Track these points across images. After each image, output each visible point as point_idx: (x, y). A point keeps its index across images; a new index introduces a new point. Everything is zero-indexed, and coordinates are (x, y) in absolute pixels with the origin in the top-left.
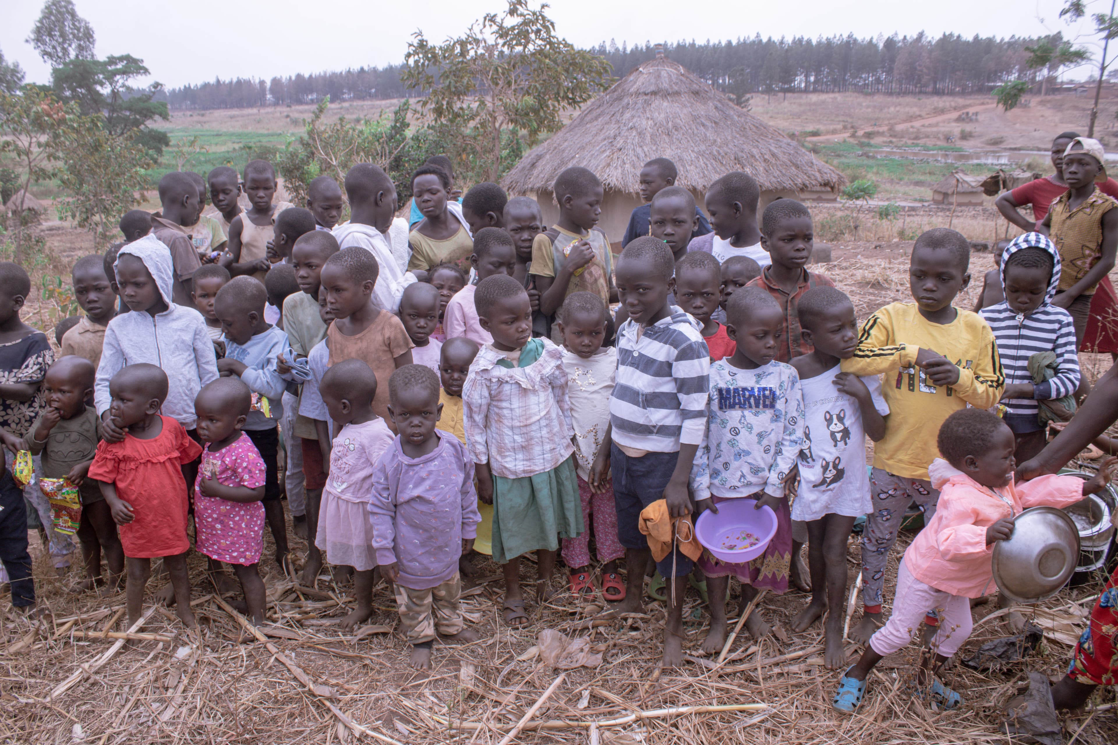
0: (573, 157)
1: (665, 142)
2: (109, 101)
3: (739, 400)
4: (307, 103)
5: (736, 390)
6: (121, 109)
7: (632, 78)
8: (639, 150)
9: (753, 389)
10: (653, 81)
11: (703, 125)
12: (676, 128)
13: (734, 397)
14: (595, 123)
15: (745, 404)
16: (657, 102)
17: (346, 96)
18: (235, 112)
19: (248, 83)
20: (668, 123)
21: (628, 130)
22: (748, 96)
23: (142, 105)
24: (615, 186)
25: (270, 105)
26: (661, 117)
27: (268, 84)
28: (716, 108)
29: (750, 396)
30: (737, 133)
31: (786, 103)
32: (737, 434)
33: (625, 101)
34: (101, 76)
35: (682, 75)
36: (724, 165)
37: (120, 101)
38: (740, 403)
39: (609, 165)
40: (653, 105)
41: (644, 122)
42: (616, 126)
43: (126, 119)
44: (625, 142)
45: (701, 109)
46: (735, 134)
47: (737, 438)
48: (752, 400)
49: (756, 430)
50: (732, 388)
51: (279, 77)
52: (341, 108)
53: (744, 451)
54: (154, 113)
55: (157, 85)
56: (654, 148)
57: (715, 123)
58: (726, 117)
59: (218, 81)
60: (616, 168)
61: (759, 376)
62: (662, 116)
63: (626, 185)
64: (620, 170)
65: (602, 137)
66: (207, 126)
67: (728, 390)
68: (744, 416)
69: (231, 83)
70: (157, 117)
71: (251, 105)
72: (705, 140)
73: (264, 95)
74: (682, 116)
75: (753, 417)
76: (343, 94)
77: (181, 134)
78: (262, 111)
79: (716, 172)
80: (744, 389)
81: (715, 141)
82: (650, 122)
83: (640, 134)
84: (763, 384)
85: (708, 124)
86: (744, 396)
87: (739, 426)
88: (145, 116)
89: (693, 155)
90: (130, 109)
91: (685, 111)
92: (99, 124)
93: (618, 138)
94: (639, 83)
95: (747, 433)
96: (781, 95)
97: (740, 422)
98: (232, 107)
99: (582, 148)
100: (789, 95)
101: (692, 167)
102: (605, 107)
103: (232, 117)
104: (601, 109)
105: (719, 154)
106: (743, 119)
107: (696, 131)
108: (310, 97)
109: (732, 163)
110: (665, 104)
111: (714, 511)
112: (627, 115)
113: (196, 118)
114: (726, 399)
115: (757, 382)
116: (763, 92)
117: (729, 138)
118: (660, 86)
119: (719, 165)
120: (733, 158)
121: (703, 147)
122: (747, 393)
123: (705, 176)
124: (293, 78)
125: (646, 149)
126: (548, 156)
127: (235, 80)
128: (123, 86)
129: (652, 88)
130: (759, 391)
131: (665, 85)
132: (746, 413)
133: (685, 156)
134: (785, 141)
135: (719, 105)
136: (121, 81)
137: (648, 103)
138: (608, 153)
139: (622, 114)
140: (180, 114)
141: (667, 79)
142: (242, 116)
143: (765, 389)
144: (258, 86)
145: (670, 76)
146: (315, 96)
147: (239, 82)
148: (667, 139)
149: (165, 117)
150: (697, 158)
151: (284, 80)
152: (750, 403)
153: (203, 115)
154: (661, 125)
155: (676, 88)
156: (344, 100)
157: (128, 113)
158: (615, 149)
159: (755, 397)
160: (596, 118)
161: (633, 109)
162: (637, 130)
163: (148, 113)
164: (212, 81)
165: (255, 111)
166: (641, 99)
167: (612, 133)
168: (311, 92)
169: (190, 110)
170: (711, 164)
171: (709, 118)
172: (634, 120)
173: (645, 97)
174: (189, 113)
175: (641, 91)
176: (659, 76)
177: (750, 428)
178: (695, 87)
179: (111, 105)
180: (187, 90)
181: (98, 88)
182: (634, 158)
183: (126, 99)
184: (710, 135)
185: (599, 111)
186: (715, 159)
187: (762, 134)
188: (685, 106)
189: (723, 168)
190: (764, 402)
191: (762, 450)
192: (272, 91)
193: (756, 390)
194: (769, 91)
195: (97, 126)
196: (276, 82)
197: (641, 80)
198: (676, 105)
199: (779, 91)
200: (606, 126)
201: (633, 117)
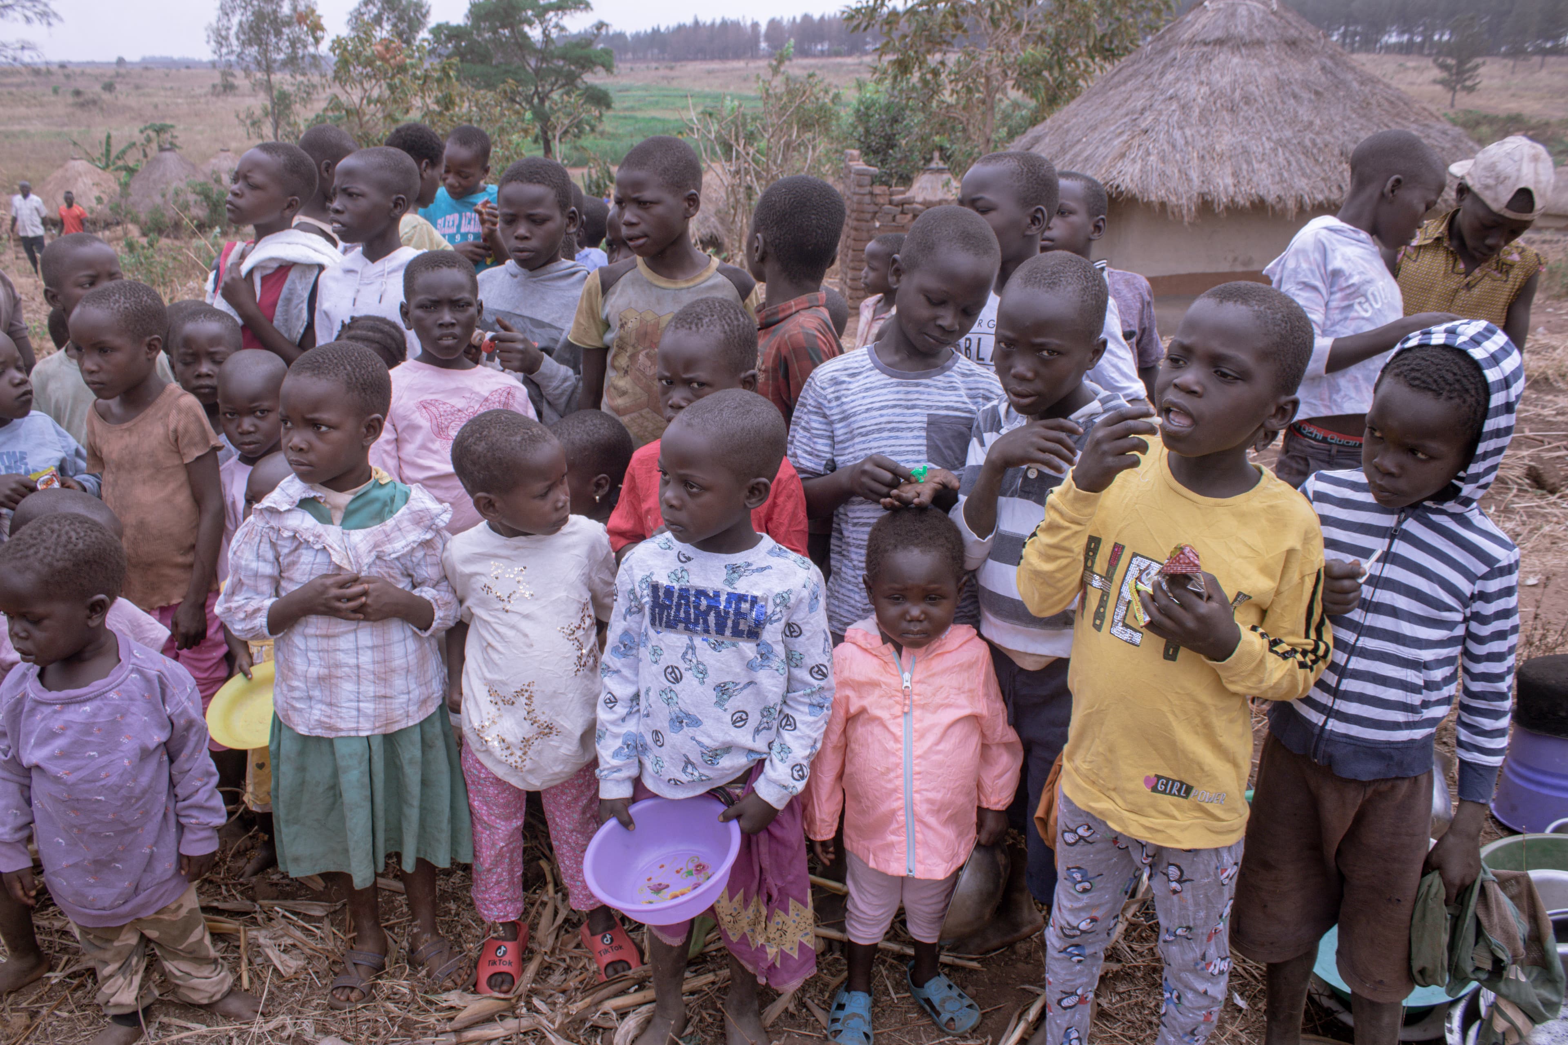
0: (1079, 141)
1: (1223, 122)
2: (539, 46)
3: (687, 613)
4: (814, 56)
5: (684, 593)
6: (552, 57)
7: (1190, 17)
8: (1177, 134)
9: (717, 594)
10: (1221, 22)
11: (1295, 96)
12: (1247, 100)
13: (679, 605)
14: (1123, 88)
15: (696, 623)
16: (1222, 57)
17: (869, 47)
18: (715, 65)
19: (736, 25)
20: (1233, 91)
21: (1164, 101)
22: (1479, 60)
23: (579, 52)
24: (1129, 191)
25: (763, 57)
26: (1223, 81)
27: (763, 28)
28: (1323, 68)
29: (710, 608)
30: (1354, 111)
31: (1544, 73)
32: (677, 680)
33: (1172, 54)
34: (530, 13)
35: (1274, 13)
36: (1322, 164)
37: (552, 47)
38: (687, 621)
39: (1123, 156)
40: (1215, 62)
41: (1194, 88)
42: (1148, 94)
43: (558, 72)
44: (1156, 120)
45: (1296, 70)
46: (1349, 112)
47: (677, 687)
48: (712, 618)
49: (713, 679)
50: (677, 586)
51: (778, 17)
52: (860, 64)
53: (688, 715)
54: (595, 64)
55: (601, 25)
56: (1204, 131)
57: (1317, 93)
58: (1340, 83)
59: (697, 23)
60: (1134, 161)
61: (734, 569)
62: (1227, 79)
63: (1144, 190)
64: (1138, 166)
65: (1123, 111)
66: (675, 83)
67: (669, 591)
68: (692, 648)
69: (713, 24)
70: (599, 69)
71: (737, 56)
72: (1293, 121)
73: (757, 42)
74: (1261, 80)
75: (710, 651)
76: (866, 43)
77: (640, 93)
78: (752, 65)
79: (1304, 174)
80: (701, 593)
81: (1311, 123)
82: (1204, 89)
83: (1183, 107)
84: (742, 586)
85: (1305, 95)
86: (697, 607)
87: (682, 666)
88: (583, 67)
89: (1268, 145)
90: (564, 58)
91: (1267, 72)
92: (452, 73)
93: (1147, 114)
94: (1198, 26)
95: (695, 682)
96: (1537, 59)
97: (684, 657)
98: (712, 58)
99: (1094, 128)
100: (1552, 59)
101: (1264, 165)
102: (1142, 63)
103: (710, 72)
104: (1136, 66)
105: (1314, 144)
106: (1367, 89)
107: (1279, 107)
108: (819, 47)
109: (1334, 161)
110: (1236, 60)
111: (627, 823)
112: (1170, 77)
113: (662, 72)
114: (664, 607)
115: (730, 582)
116: (1506, 55)
117: (1338, 119)
118: (1232, 30)
119: (1311, 163)
120: (1337, 151)
121: (1288, 133)
122: (704, 602)
123: (1282, 180)
124: (798, 20)
125: (1188, 132)
126: (1047, 140)
127: (718, 21)
128: (557, 26)
129: (1218, 34)
130: (729, 601)
131: (1241, 30)
132: (698, 641)
133: (1255, 147)
134: (1439, 126)
135: (1329, 63)
136: (554, 20)
137: (1207, 59)
138: (1125, 137)
139: (1162, 74)
140: (643, 66)
141: (1245, 20)
142: (724, 71)
143: (741, 598)
144: (749, 30)
145: (1251, 14)
146: (826, 46)
147: (724, 24)
148: (1228, 118)
149: (608, 68)
150: (1275, 150)
151: (785, 22)
152: (706, 622)
153: (672, 68)
154: (1222, 94)
155: (1257, 34)
156: (866, 53)
157: (561, 63)
158: (1138, 130)
159: (718, 613)
160: (1125, 82)
161: (1180, 67)
162: (1179, 100)
163: (587, 63)
164: (689, 21)
165: (741, 64)
166: (1197, 51)
167: (1139, 105)
168: (821, 40)
169: (657, 60)
170: (1298, 161)
171: (1306, 84)
172: (1179, 85)
173: (1205, 49)
174: (654, 65)
175: (1198, 39)
176: (1233, 15)
177: (702, 672)
178: (1293, 33)
179: (540, 51)
180: (656, 32)
181: (527, 29)
182: (1166, 147)
183: (560, 44)
184: (1305, 114)
185: (1131, 69)
186: (1306, 153)
187: (1398, 115)
188: (1269, 64)
189: (1317, 169)
190: (736, 625)
191: (727, 718)
192: (768, 37)
193: (723, 598)
194: (1516, 53)
195: (448, 76)
196: (774, 24)
197: (1203, 20)
198: (1253, 62)
199: (1534, 53)
200: (1136, 94)
201: (1178, 79)
